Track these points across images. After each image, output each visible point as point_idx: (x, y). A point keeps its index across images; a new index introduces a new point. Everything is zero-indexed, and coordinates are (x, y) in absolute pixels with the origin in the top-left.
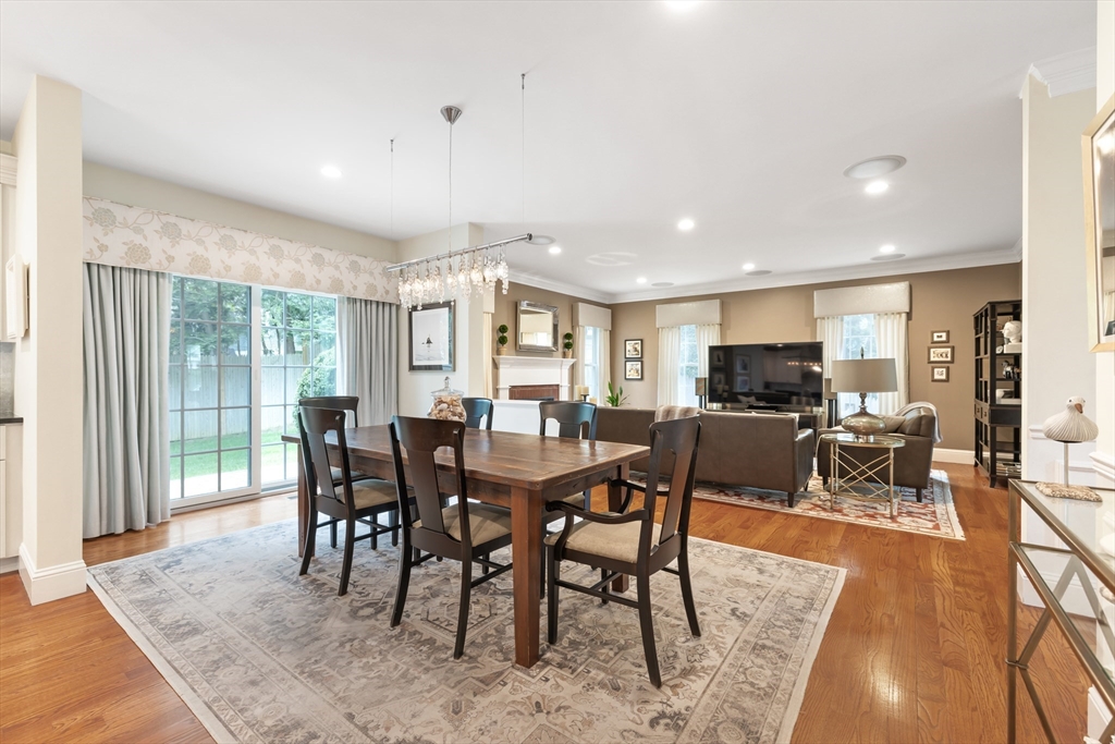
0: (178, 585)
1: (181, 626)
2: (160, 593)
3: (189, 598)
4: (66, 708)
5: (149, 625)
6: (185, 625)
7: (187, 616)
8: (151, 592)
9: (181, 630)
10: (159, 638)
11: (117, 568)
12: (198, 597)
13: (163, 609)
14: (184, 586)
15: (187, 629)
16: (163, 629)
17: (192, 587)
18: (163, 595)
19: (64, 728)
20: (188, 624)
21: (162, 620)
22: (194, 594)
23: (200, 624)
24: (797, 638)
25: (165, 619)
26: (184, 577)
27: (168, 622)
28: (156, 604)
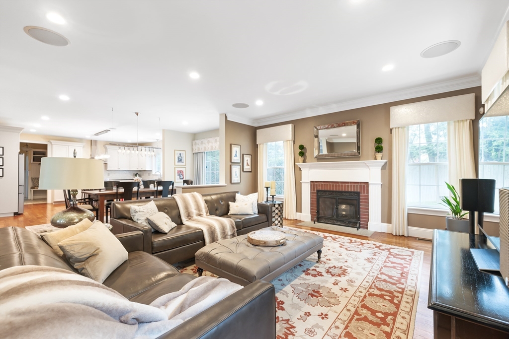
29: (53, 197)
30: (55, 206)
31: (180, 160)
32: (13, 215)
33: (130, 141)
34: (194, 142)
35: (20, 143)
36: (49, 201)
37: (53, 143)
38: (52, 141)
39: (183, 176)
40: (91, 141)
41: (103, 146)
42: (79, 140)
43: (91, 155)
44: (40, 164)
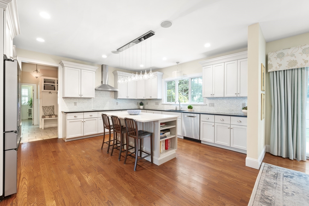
0: (283, 185)
1: (268, 199)
2: (275, 183)
3: (281, 192)
4: (224, 195)
5: (260, 191)
6: (270, 200)
7: (273, 198)
8: (273, 181)
9: (266, 200)
10: (258, 197)
11: (272, 168)
12: (284, 194)
13: (270, 189)
14: (284, 187)
15: (269, 201)
16: (262, 195)
17: (286, 189)
18: (274, 185)
19: (219, 199)
20: (271, 200)
21: (265, 192)
22: (284, 192)
23: (274, 204)
25: (266, 193)
26: (288, 183)
27: (266, 194)
28: (270, 186)
29: (65, 132)
36: (60, 135)
40: (102, 66)
41: (113, 73)
42: (91, 63)
43: (102, 82)
44: (50, 92)
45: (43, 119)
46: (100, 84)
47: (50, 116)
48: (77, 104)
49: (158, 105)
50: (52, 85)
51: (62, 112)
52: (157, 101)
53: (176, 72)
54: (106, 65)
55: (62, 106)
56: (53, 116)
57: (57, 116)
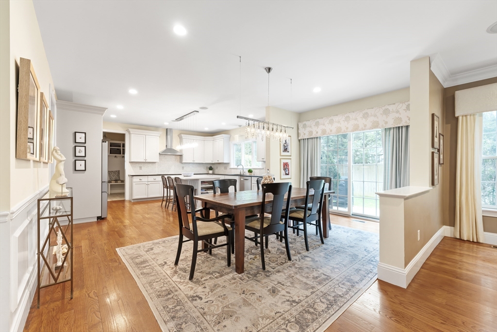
24: (164, 307)
29: (131, 194)
30: (134, 204)
31: (286, 150)
32: (96, 220)
33: (207, 129)
34: (301, 125)
35: (103, 132)
36: (127, 197)
37: (131, 132)
38: (130, 130)
39: (288, 170)
40: (167, 129)
41: (178, 136)
42: (155, 128)
43: (166, 146)
44: (116, 156)
45: (109, 184)
46: (165, 148)
47: (116, 181)
48: (142, 168)
49: (226, 169)
50: (118, 149)
51: (129, 175)
52: (225, 165)
53: (237, 135)
54: (171, 129)
55: (129, 170)
56: (118, 182)
57: (123, 181)
